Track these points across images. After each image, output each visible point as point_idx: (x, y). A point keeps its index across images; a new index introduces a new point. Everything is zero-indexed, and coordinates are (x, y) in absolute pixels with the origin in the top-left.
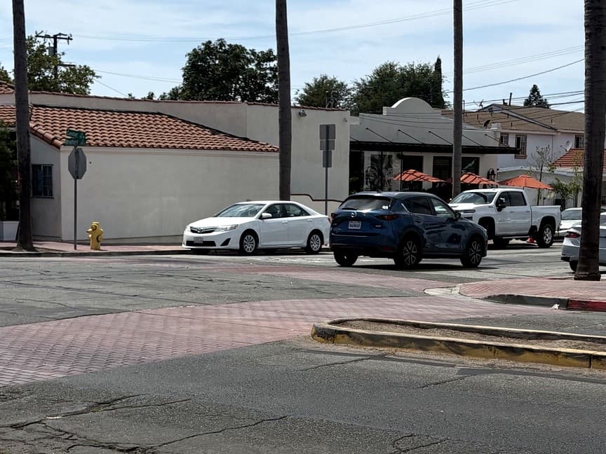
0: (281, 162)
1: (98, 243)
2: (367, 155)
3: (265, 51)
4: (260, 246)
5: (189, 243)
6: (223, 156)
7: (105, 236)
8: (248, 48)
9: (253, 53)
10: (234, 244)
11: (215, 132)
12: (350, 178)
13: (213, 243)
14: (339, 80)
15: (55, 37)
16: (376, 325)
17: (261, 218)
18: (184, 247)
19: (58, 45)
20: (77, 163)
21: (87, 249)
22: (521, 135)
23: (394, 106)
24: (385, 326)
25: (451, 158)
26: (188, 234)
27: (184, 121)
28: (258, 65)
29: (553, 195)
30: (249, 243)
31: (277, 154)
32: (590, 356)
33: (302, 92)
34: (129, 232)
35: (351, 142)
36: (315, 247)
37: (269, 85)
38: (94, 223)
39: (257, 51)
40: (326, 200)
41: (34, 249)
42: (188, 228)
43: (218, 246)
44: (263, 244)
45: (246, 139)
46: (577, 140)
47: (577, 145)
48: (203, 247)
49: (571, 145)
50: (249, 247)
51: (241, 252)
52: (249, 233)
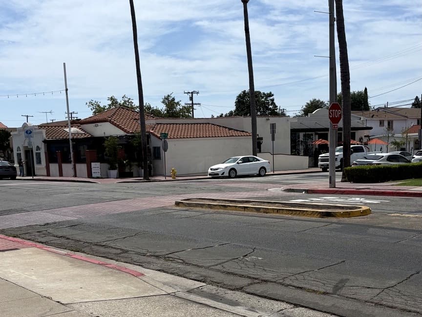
0: (253, 140)
1: (175, 176)
2: (301, 134)
3: (269, 92)
4: (237, 174)
5: (210, 175)
6: (231, 139)
7: (177, 174)
8: (262, 92)
9: (264, 94)
10: (226, 174)
11: (230, 129)
12: (291, 144)
13: (218, 174)
14: (321, 100)
15: (192, 93)
16: (200, 200)
17: (238, 163)
18: (209, 176)
19: (193, 96)
20: (165, 145)
21: (171, 179)
22: (390, 120)
23: (313, 113)
24: (204, 200)
25: (341, 133)
26: (210, 171)
27: (218, 126)
28: (266, 99)
29: (393, 146)
30: (232, 173)
31: (251, 137)
32: (273, 209)
33: (304, 107)
34: (192, 171)
35: (291, 130)
36: (262, 173)
37: (271, 107)
38: (173, 169)
39: (265, 93)
40: (273, 155)
41: (149, 179)
42: (210, 169)
43: (220, 175)
44: (239, 173)
45: (243, 131)
46: (418, 121)
47: (418, 123)
48: (215, 176)
49: (416, 124)
50: (233, 175)
51: (229, 177)
52: (233, 169)
